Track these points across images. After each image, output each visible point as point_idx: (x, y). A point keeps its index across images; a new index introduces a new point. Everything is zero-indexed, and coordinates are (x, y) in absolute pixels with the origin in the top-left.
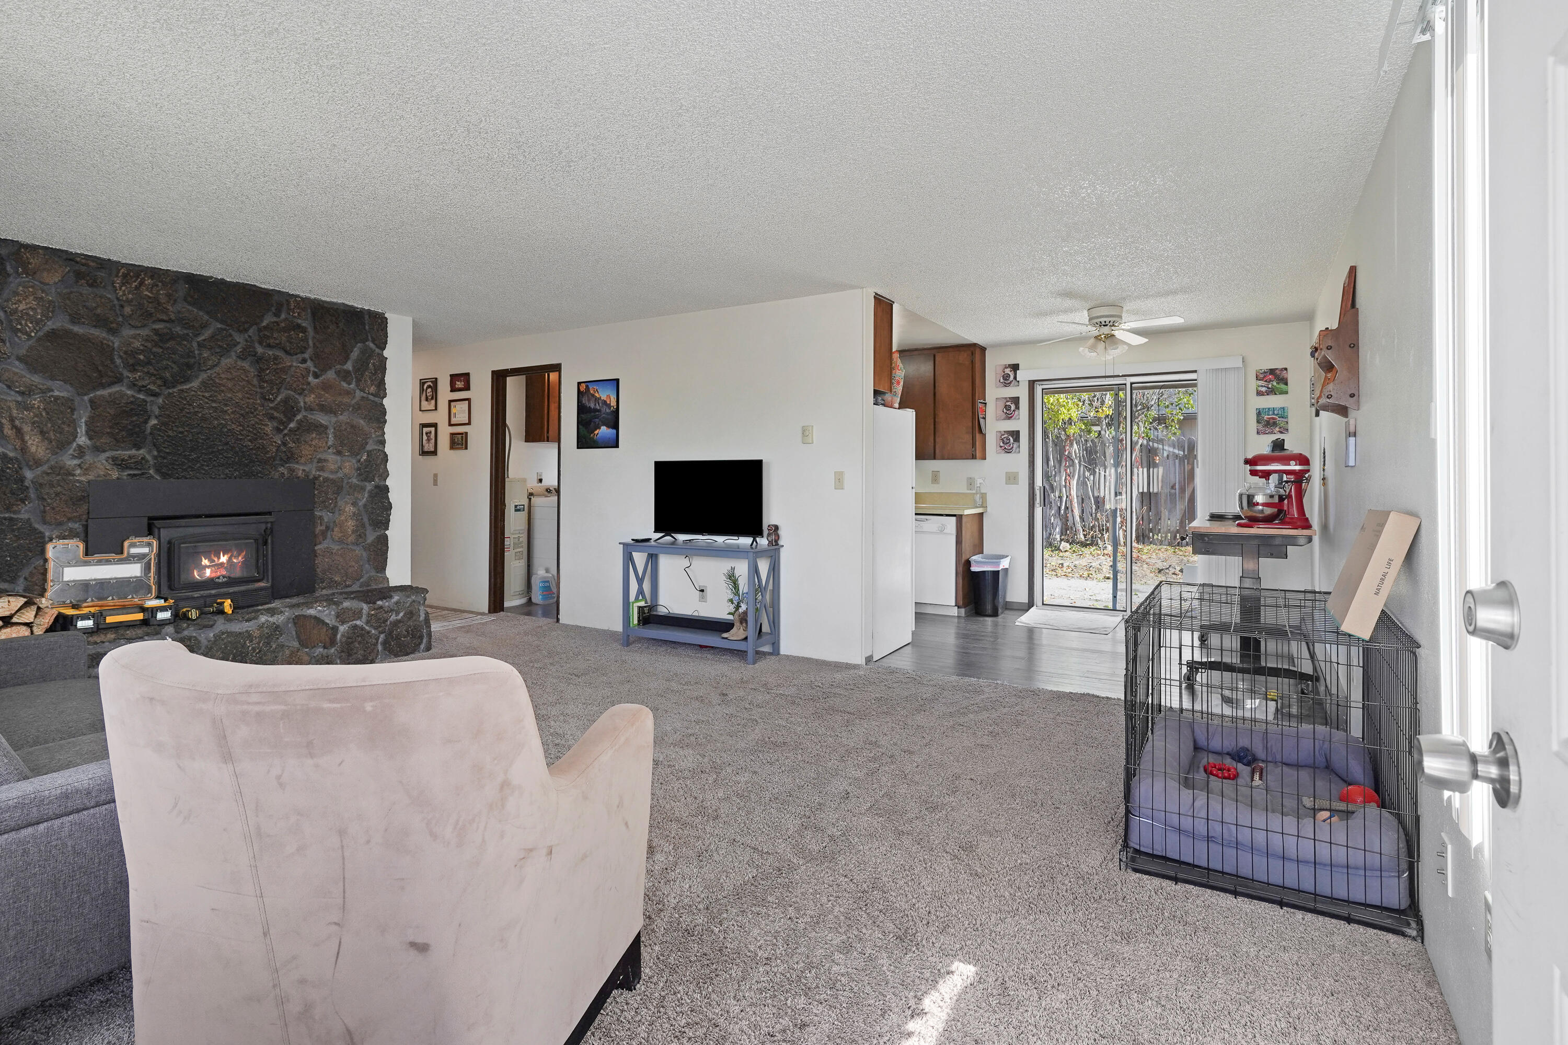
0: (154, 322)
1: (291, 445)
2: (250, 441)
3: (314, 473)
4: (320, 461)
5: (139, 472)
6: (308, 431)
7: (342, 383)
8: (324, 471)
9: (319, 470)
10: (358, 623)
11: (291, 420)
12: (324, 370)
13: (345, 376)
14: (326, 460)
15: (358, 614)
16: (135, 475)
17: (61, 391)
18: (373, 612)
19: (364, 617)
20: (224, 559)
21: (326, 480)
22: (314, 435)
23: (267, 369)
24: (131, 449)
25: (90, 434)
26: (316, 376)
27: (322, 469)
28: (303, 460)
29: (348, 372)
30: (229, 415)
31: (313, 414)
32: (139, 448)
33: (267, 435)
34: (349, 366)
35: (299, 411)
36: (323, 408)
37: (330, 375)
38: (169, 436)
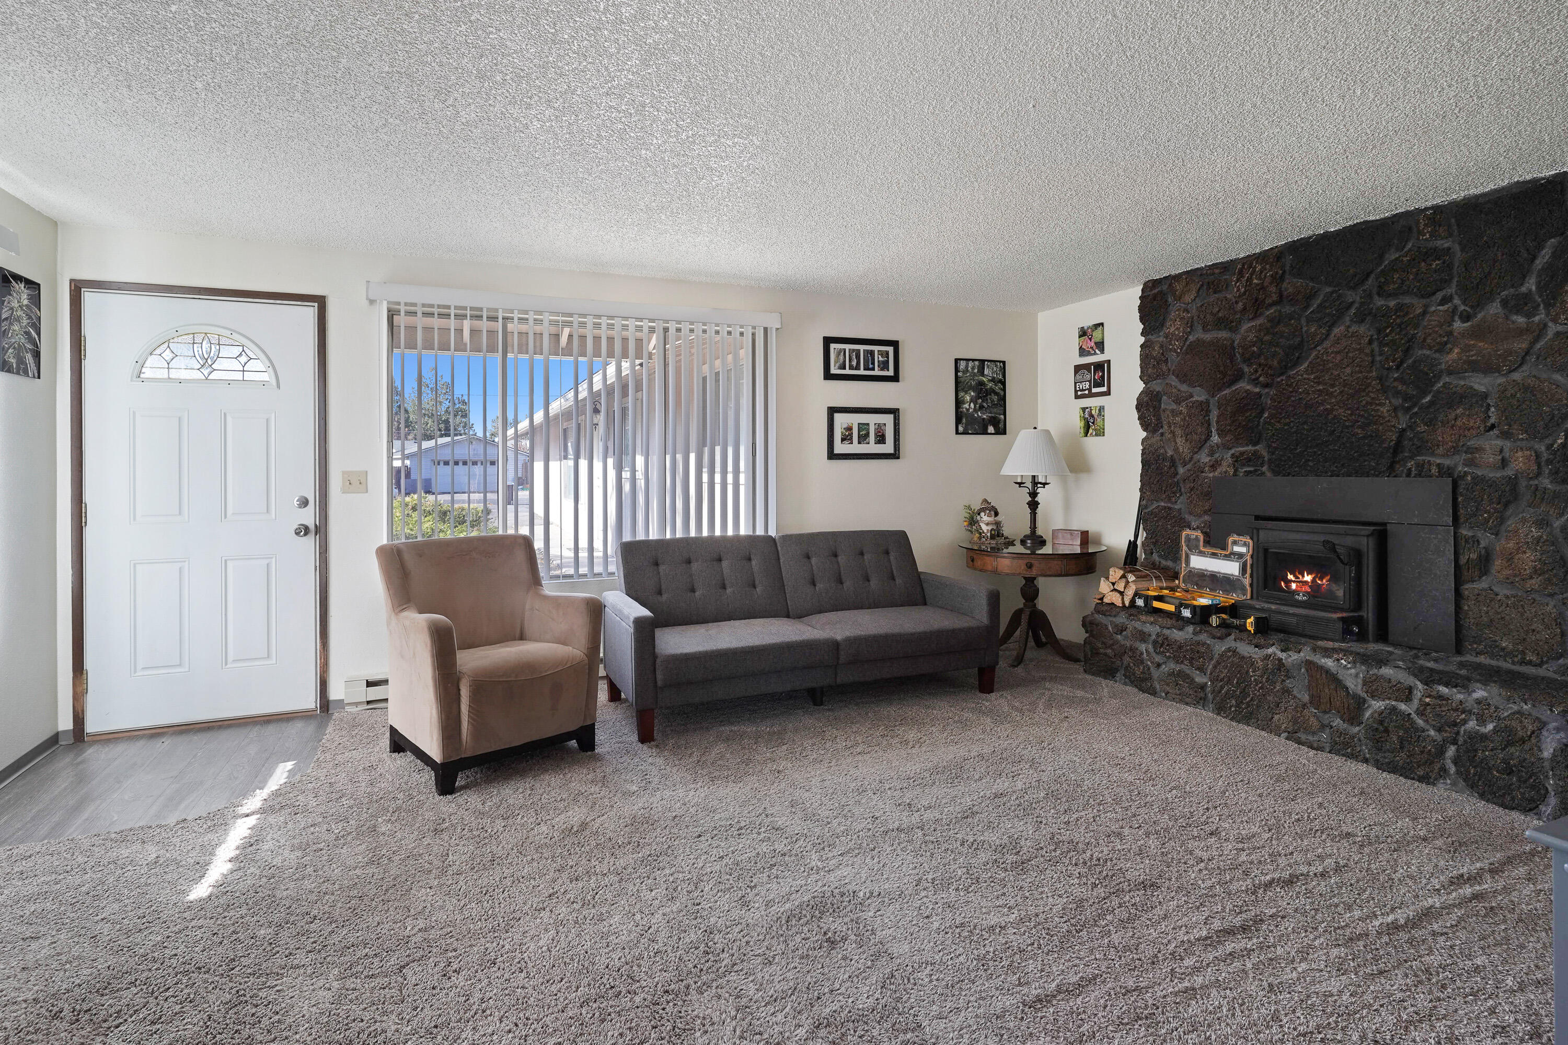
0: (1267, 309)
1: (1422, 428)
2: (1359, 427)
3: (1460, 469)
4: (1470, 450)
5: (1252, 469)
6: (1451, 405)
7: (1514, 317)
8: (1476, 466)
9: (1466, 465)
10: (1402, 707)
11: (1424, 393)
12: (1478, 305)
13: (1521, 304)
14: (1479, 449)
15: (1407, 694)
16: (1250, 472)
17: (1199, 395)
18: (1428, 700)
19: (1416, 702)
20: (1308, 578)
21: (1477, 480)
22: (1459, 411)
23: (1387, 327)
24: (1247, 445)
25: (1221, 433)
26: (1466, 318)
27: (1471, 463)
28: (1440, 451)
29: (1528, 296)
30: (1336, 397)
31: (1464, 378)
32: (1255, 444)
33: (1384, 418)
34: (1531, 284)
35: (1438, 377)
36: (1474, 367)
37: (1494, 308)
38: (1276, 430)
